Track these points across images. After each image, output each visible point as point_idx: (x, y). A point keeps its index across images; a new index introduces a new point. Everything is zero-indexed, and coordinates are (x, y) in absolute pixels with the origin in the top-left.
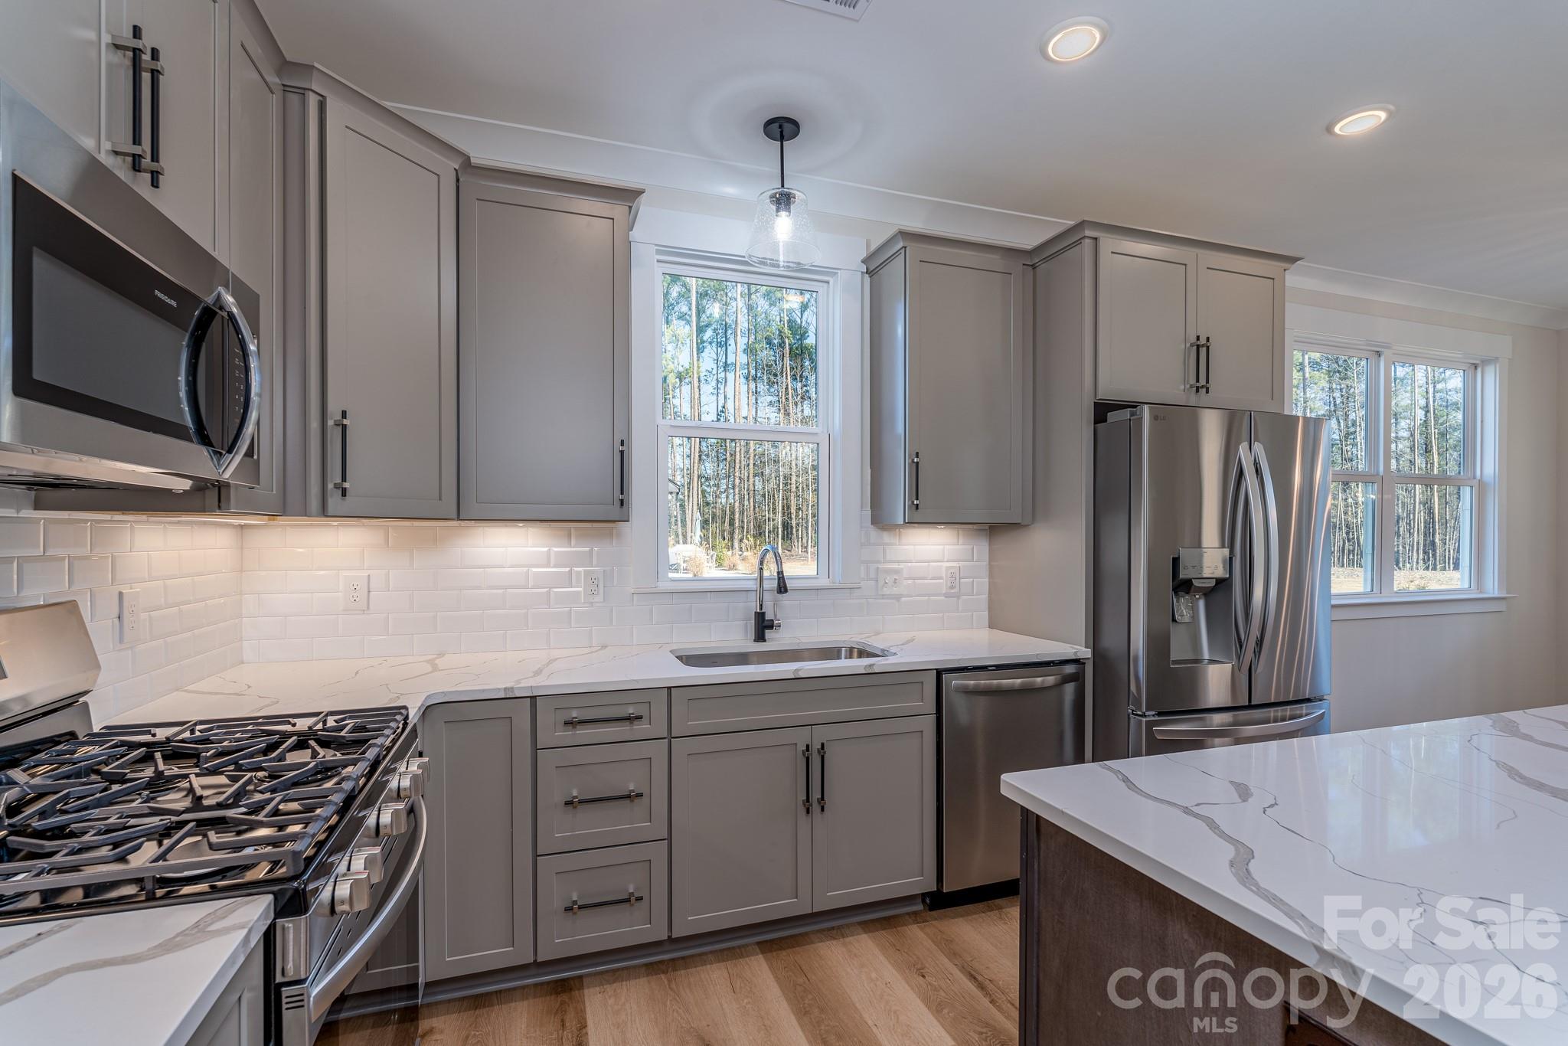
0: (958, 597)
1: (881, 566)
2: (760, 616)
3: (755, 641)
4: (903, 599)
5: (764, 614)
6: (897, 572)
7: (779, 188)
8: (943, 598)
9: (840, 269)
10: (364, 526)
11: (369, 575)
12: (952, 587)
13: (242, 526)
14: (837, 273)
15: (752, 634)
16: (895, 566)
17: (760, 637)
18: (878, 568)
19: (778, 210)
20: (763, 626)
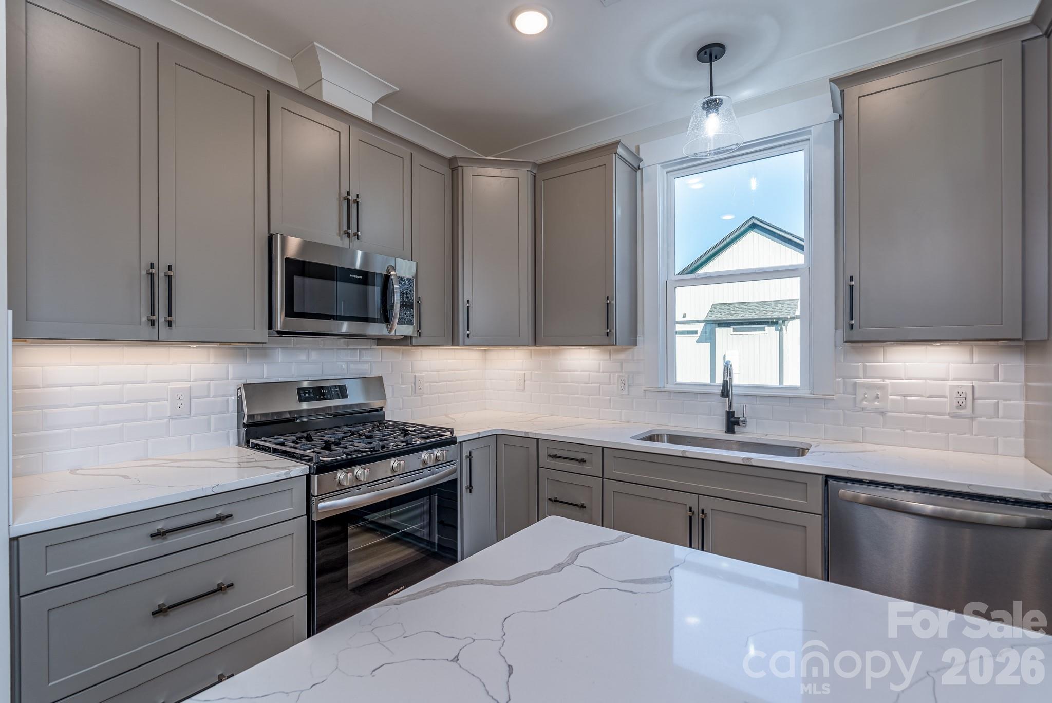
0: (972, 419)
1: (858, 381)
2: (730, 414)
3: (726, 432)
4: (889, 414)
5: (733, 412)
6: (882, 387)
7: (709, 97)
8: (947, 418)
9: (811, 126)
10: (523, 350)
11: (525, 374)
12: (960, 407)
13: (485, 350)
14: (811, 130)
15: (724, 427)
16: (878, 381)
17: (730, 429)
18: (855, 384)
19: (708, 113)
20: (732, 422)
